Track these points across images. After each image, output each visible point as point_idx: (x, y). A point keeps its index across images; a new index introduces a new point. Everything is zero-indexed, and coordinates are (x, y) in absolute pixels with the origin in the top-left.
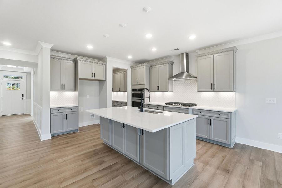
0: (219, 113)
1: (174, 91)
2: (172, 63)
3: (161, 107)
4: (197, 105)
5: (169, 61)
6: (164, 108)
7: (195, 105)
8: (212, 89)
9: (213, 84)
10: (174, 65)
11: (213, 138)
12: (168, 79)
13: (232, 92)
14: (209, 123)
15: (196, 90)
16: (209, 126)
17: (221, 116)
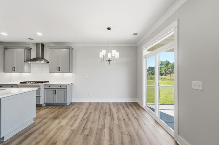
0: (60, 86)
1: (31, 72)
2: (30, 49)
3: (16, 86)
4: (50, 82)
5: (25, 47)
6: (19, 86)
7: (48, 82)
8: (58, 71)
9: (59, 67)
10: (32, 51)
11: (57, 102)
12: (25, 62)
13: (69, 73)
14: (55, 93)
15: (48, 71)
16: (55, 94)
17: (62, 87)
